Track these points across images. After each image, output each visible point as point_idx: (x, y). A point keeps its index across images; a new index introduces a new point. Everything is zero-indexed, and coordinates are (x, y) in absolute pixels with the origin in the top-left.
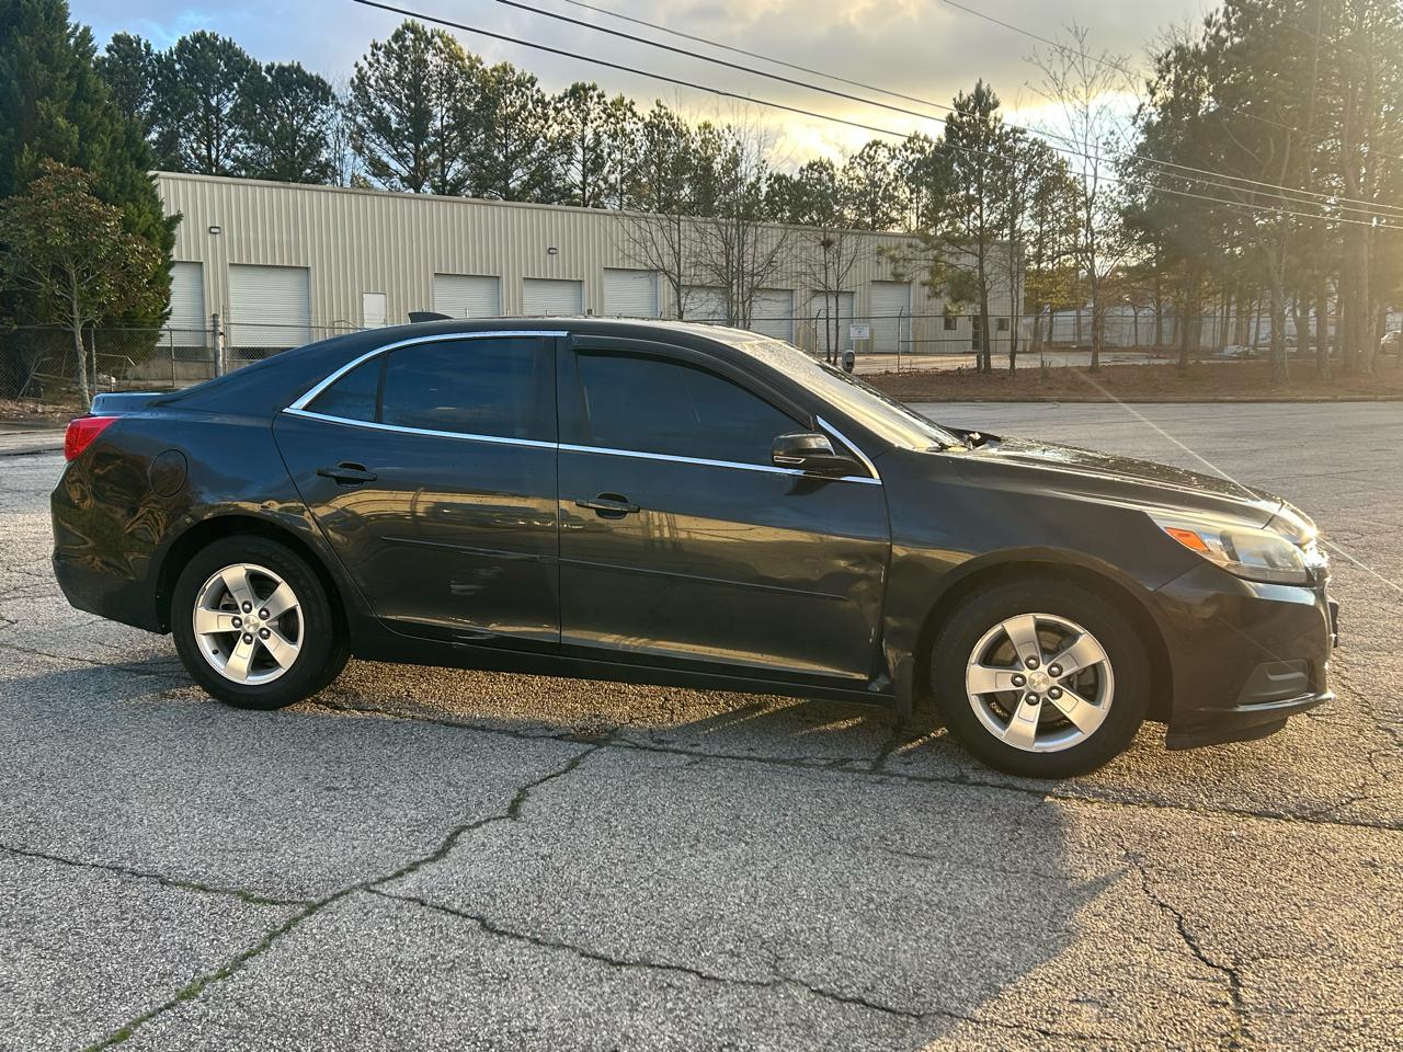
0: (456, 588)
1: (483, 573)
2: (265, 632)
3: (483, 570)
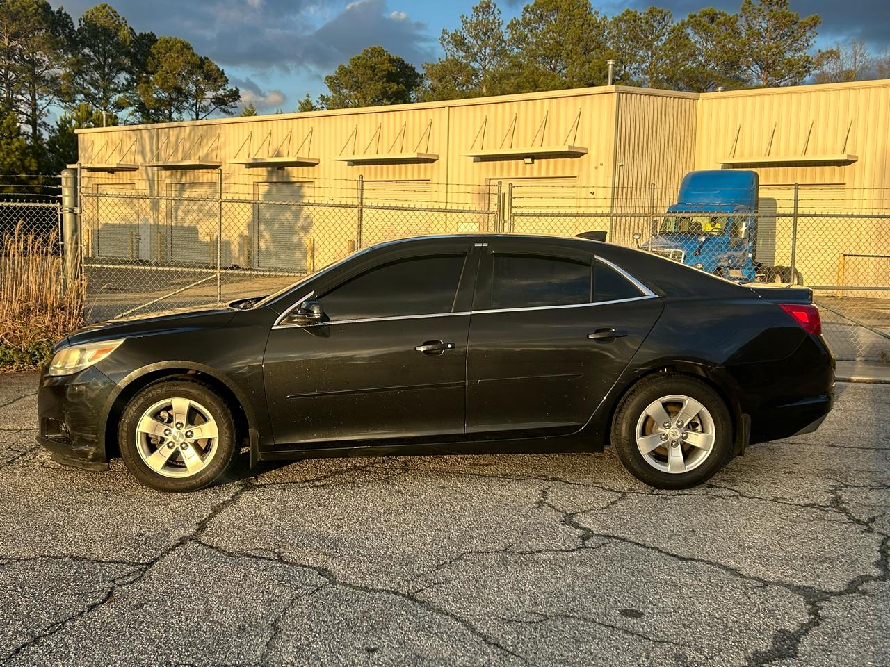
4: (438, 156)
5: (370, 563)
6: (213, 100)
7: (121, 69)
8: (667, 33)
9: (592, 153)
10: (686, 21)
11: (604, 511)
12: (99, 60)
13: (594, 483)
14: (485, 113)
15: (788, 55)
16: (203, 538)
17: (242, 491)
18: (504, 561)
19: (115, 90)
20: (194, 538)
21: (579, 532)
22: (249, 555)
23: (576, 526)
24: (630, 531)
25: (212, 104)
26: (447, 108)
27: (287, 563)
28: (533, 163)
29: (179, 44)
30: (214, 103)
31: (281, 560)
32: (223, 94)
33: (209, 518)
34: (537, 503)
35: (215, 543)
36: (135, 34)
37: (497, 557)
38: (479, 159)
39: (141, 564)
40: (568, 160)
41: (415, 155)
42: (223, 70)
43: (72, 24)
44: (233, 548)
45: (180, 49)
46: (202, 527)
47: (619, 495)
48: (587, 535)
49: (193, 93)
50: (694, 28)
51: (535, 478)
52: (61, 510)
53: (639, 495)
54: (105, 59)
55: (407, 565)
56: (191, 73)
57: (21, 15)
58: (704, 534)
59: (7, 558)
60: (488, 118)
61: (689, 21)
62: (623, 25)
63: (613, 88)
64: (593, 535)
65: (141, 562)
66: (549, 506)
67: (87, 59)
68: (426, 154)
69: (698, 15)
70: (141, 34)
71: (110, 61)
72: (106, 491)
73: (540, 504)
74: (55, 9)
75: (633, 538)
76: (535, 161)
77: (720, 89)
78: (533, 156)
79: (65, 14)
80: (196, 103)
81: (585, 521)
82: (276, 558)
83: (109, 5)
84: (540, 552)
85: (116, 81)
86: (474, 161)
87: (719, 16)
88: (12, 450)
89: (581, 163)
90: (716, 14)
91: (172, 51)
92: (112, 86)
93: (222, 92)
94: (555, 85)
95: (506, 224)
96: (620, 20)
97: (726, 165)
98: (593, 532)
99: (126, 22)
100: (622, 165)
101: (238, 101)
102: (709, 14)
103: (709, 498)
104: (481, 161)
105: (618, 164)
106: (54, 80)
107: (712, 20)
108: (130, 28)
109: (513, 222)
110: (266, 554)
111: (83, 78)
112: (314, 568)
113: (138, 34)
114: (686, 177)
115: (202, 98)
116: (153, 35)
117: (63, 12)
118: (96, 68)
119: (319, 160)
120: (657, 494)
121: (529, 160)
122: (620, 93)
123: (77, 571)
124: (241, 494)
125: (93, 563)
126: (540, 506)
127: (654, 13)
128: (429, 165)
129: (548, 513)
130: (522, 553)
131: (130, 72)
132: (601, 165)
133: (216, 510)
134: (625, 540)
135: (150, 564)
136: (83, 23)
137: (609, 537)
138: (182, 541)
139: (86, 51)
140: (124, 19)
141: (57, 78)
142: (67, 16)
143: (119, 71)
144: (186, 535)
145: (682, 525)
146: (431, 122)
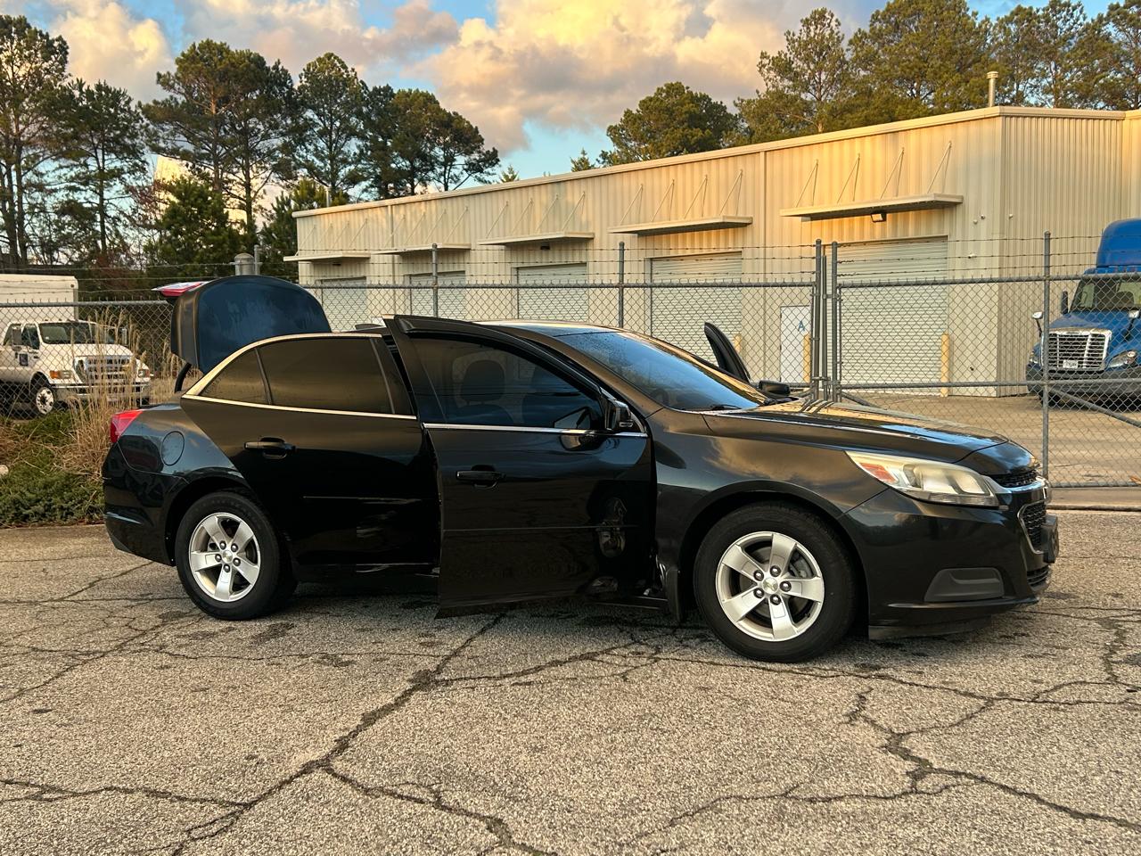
0: (360, 531)
2: (237, 561)
4: (752, 219)
5: (569, 812)
6: (466, 167)
7: (351, 133)
9: (970, 202)
11: (954, 730)
12: (325, 124)
13: (944, 682)
14: (816, 156)
16: (338, 765)
17: (414, 689)
18: (780, 814)
19: (345, 162)
20: (325, 764)
21: (910, 766)
22: (392, 794)
23: (906, 755)
24: (992, 764)
25: (464, 172)
26: (762, 154)
27: (444, 808)
28: (884, 219)
29: (421, 98)
30: (467, 170)
31: (438, 804)
32: (478, 158)
33: (354, 734)
34: (847, 715)
35: (351, 772)
36: (367, 88)
37: (770, 806)
38: (809, 218)
39: (239, 804)
40: (935, 214)
41: (719, 219)
42: (476, 127)
43: (291, 81)
44: (374, 782)
45: (422, 104)
46: (342, 745)
47: (982, 702)
48: (922, 769)
49: (441, 159)
50: (1117, 23)
51: (850, 675)
52: (158, 717)
53: (1015, 703)
54: (332, 124)
55: (625, 816)
56: (436, 133)
57: (230, 74)
58: (1117, 772)
59: (60, 791)
60: (819, 164)
63: (997, 110)
64: (932, 770)
65: (238, 802)
66: (866, 719)
67: (310, 124)
70: (375, 89)
71: (338, 124)
72: (229, 688)
73: (853, 716)
74: (270, 64)
75: (997, 777)
76: (887, 216)
78: (884, 211)
79: (283, 69)
80: (445, 172)
81: (920, 746)
82: (431, 799)
83: (335, 54)
84: (840, 798)
85: (345, 149)
86: (802, 222)
88: (130, 627)
89: (953, 219)
91: (413, 107)
92: (341, 156)
93: (476, 156)
94: (918, 116)
95: (829, 301)
96: (1009, 20)
98: (931, 764)
99: (356, 74)
100: (1013, 216)
101: (497, 166)
103: (1129, 709)
104: (813, 221)
105: (1007, 215)
106: (270, 153)
108: (362, 82)
109: (840, 296)
110: (418, 793)
111: (306, 148)
112: (482, 818)
113: (371, 89)
114: (1108, 228)
115: (451, 166)
116: (390, 88)
117: (280, 67)
118: (322, 134)
119: (594, 234)
120: (1044, 702)
121: (879, 217)
122: (1006, 116)
123: (145, 815)
124: (410, 694)
125: (171, 801)
126: (851, 720)
127: (1058, 8)
128: (739, 231)
129: (863, 735)
130: (811, 800)
131: (362, 137)
132: (983, 218)
133: (369, 719)
134: (983, 780)
135: (249, 806)
136: (304, 79)
137: (957, 774)
138: (307, 769)
139: (309, 114)
140: (353, 70)
141: (274, 150)
142: (285, 72)
143: (348, 138)
144: (314, 758)
145: (1081, 754)
146: (741, 174)
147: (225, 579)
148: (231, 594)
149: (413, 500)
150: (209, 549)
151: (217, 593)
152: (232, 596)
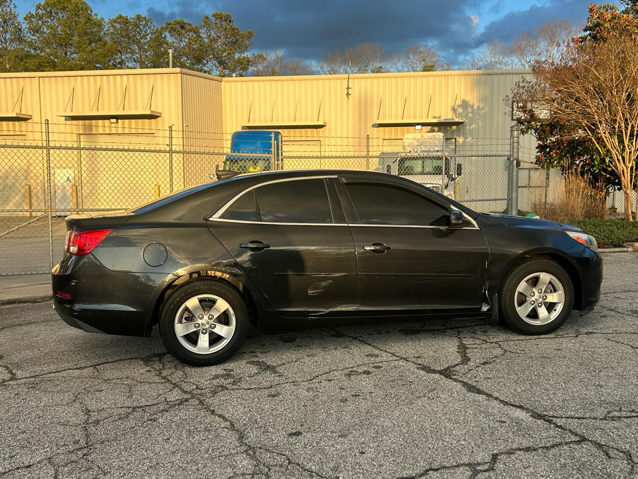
0: (310, 292)
1: (324, 284)
2: (213, 326)
3: (324, 283)
4: (31, 116)
8: (150, 34)
9: (165, 116)
10: (164, 27)
14: (73, 83)
15: (237, 56)
26: (37, 79)
28: (117, 122)
38: (70, 118)
40: (147, 121)
41: (14, 115)
60: (75, 88)
61: (166, 27)
62: (118, 26)
63: (178, 70)
68: (20, 114)
69: (172, 23)
76: (119, 120)
77: (234, 75)
78: (117, 117)
86: (65, 120)
87: (186, 25)
89: (157, 124)
90: (184, 24)
94: (71, 66)
96: (115, 22)
97: (243, 127)
100: (187, 126)
102: (180, 23)
104: (72, 120)
105: (185, 125)
107: (182, 27)
121: (114, 120)
122: (182, 74)
127: (141, 19)
128: (23, 123)
132: (173, 125)
146: (23, 89)
147: (204, 340)
148: (210, 349)
149: (344, 274)
150: (184, 321)
151: (199, 349)
152: (211, 350)
